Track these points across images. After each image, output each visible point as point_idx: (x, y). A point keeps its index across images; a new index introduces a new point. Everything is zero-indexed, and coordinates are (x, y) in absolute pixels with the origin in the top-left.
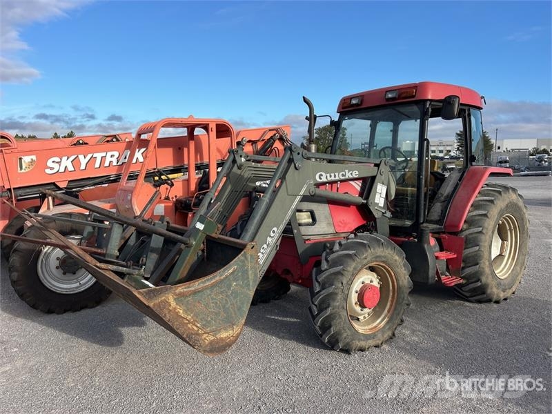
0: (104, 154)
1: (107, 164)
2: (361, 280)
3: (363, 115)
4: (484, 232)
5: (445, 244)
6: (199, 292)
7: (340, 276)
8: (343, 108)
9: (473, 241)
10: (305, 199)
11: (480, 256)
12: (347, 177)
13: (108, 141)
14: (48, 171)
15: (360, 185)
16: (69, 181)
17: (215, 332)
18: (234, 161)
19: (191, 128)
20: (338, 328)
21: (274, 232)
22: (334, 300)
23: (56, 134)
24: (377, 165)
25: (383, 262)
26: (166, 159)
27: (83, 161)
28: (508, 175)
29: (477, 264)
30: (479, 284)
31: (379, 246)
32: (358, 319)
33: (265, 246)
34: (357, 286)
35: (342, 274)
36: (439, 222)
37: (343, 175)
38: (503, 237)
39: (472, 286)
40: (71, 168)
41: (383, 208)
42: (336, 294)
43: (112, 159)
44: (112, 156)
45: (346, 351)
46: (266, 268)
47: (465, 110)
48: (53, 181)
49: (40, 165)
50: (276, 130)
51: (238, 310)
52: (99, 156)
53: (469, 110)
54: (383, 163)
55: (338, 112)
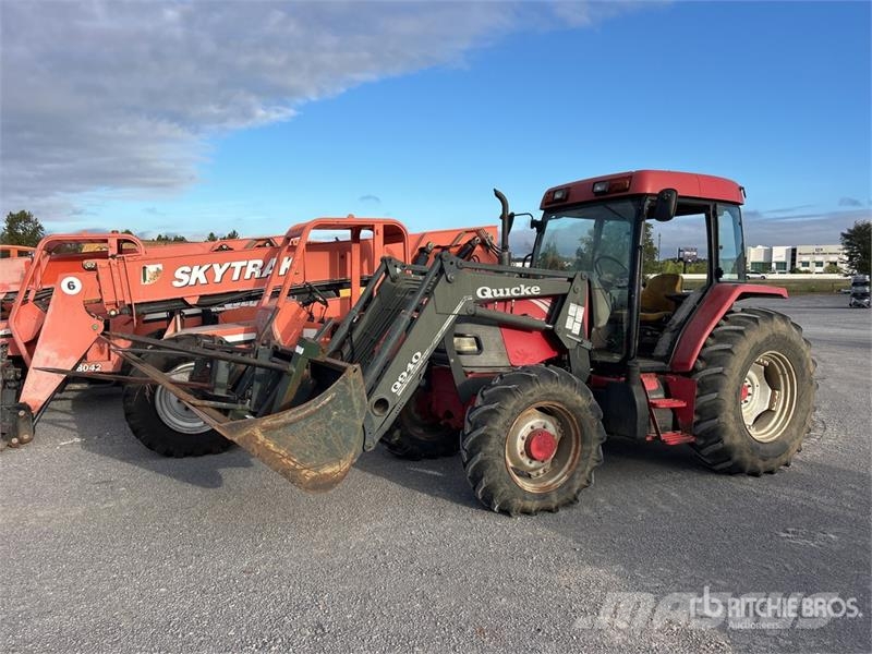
0: (244, 263)
1: (247, 276)
2: (531, 424)
3: (575, 213)
4: (726, 372)
5: (672, 389)
6: (291, 423)
7: (495, 415)
8: (546, 204)
9: (712, 385)
10: (460, 319)
11: (720, 407)
12: (523, 294)
13: (259, 246)
14: (176, 284)
15: (549, 305)
16: (201, 296)
17: (317, 467)
18: (387, 272)
19: (356, 230)
20: (492, 480)
21: (417, 357)
22: (487, 443)
23: (212, 234)
24: (571, 280)
25: (559, 401)
26: (320, 271)
27: (219, 271)
28: (780, 296)
29: (716, 417)
30: (720, 445)
31: (552, 381)
32: (530, 476)
33: (405, 374)
34: (525, 431)
35: (498, 413)
36: (665, 359)
37: (516, 291)
38: (774, 386)
39: (711, 449)
40: (203, 280)
41: (579, 336)
42: (490, 436)
43: (254, 270)
44: (255, 266)
45: (505, 512)
46: (405, 401)
47: (709, 207)
48: (180, 297)
49: (167, 275)
50: (477, 231)
51: (344, 441)
52: (238, 265)
53: (715, 207)
54: (578, 277)
55: (541, 209)
